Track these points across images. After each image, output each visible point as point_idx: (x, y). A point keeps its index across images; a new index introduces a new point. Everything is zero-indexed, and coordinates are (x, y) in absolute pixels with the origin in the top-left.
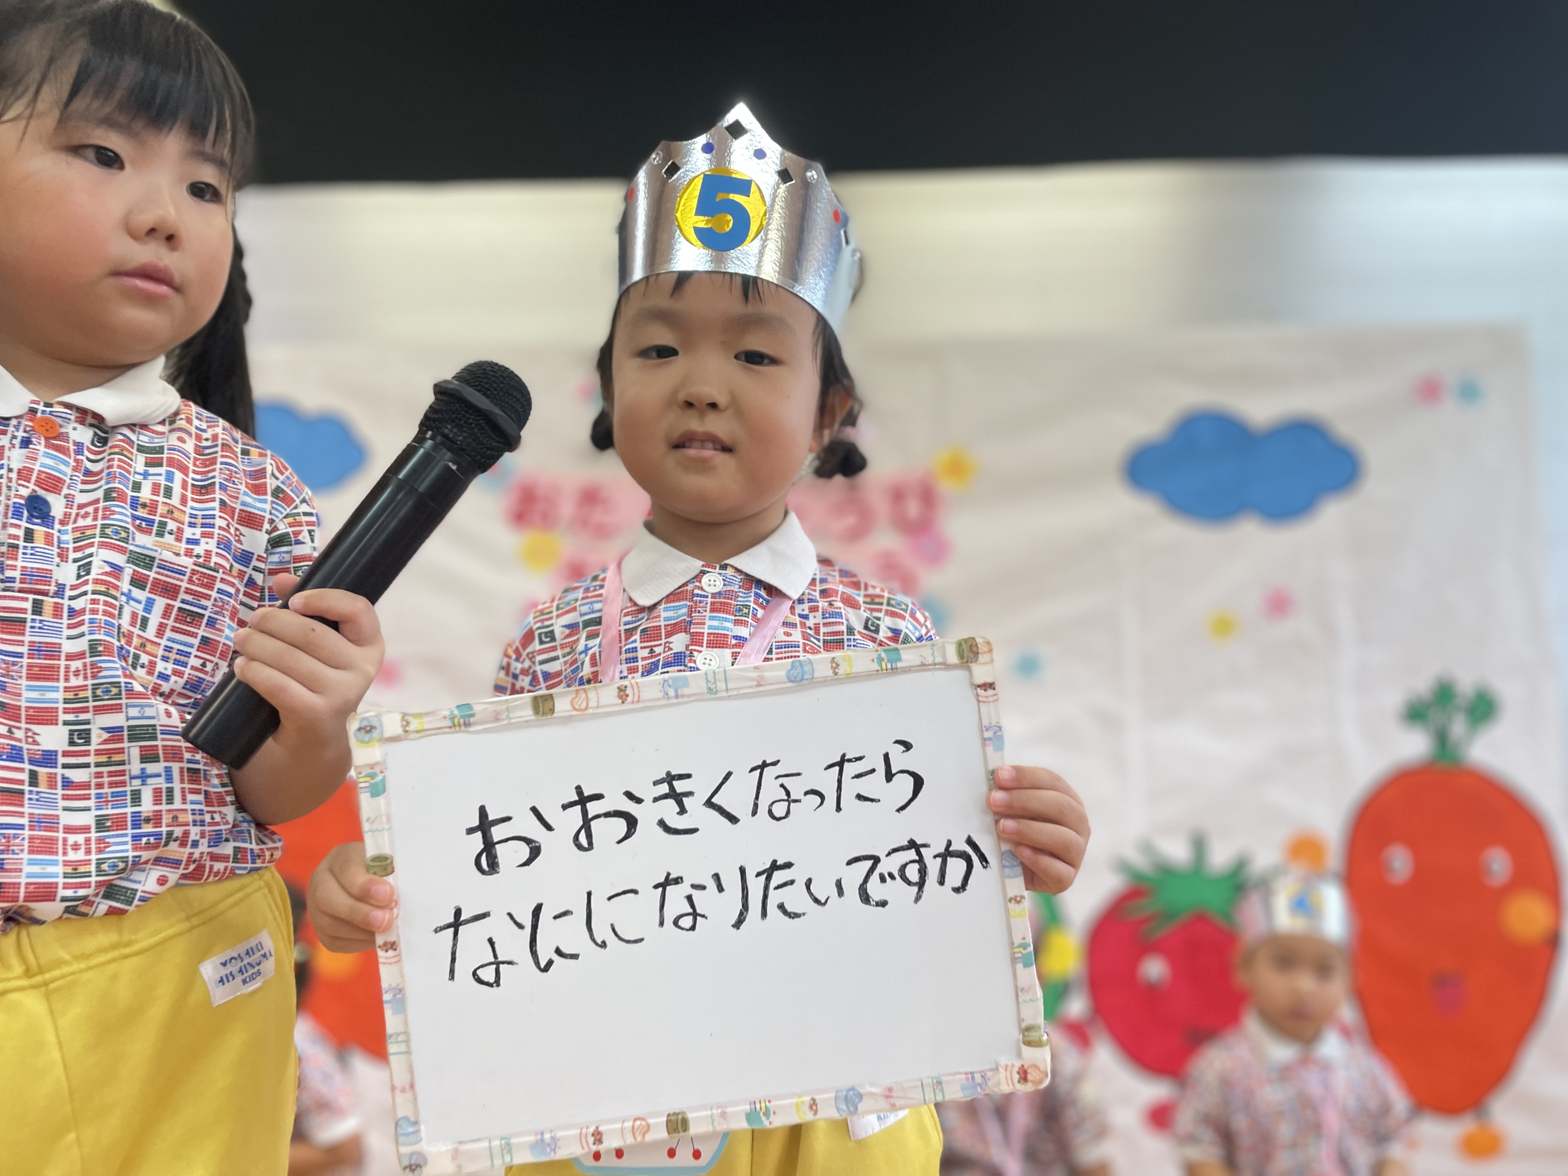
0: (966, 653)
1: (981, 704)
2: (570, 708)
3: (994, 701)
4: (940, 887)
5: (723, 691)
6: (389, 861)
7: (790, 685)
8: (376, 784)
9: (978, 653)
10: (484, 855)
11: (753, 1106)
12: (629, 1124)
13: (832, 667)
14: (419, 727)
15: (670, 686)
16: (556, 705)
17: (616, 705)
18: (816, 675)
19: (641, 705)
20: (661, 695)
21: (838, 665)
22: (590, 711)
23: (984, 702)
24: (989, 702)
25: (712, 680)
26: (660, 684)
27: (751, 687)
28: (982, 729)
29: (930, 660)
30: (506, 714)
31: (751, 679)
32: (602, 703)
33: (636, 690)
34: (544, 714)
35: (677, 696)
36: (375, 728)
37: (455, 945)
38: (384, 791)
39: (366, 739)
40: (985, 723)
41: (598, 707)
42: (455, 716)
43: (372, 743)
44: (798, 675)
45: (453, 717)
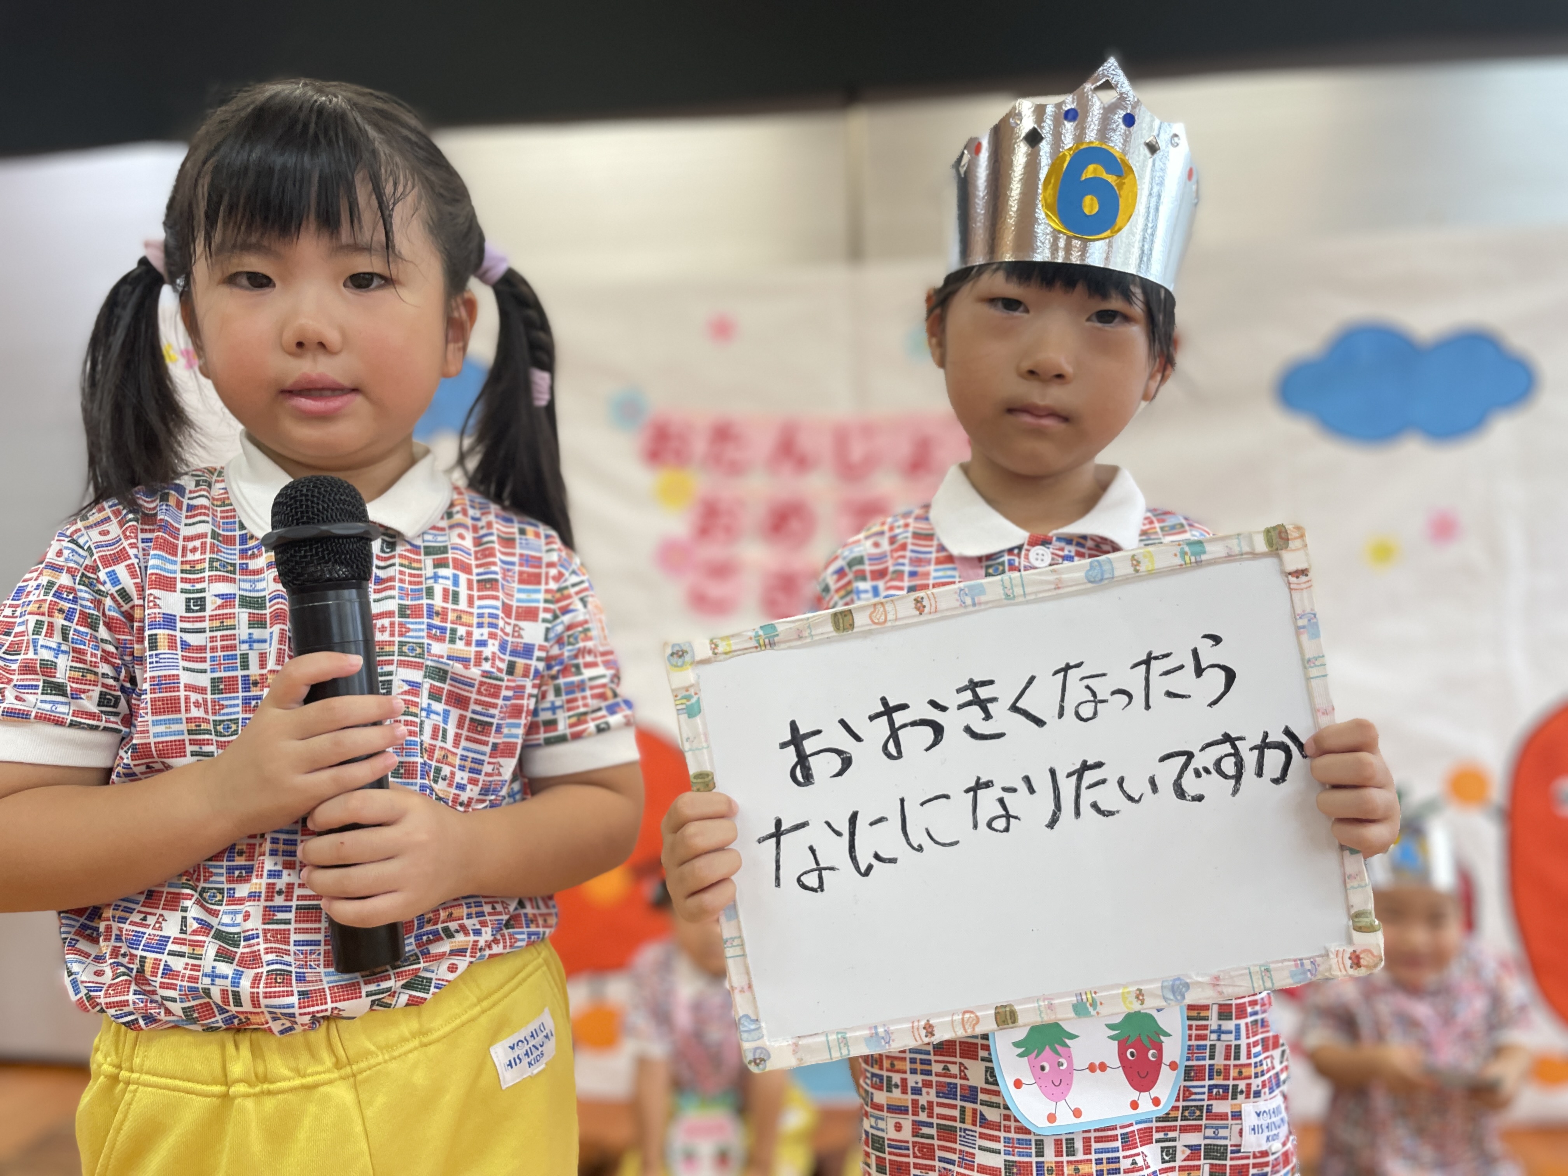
0: (1276, 541)
1: (1293, 592)
2: (870, 622)
3: (1307, 588)
4: (1258, 779)
6: (710, 778)
7: (1090, 585)
8: (692, 704)
9: (1288, 539)
10: (798, 768)
11: (1079, 998)
12: (958, 1018)
13: (1133, 565)
14: (728, 649)
15: (966, 595)
16: (855, 621)
17: (914, 616)
18: (1116, 573)
19: (939, 615)
20: (958, 604)
21: (1139, 562)
22: (889, 624)
23: (1296, 590)
24: (1302, 589)
25: (1009, 587)
26: (956, 593)
27: (1049, 590)
28: (1295, 617)
29: (1236, 550)
30: (809, 631)
31: (1049, 582)
32: (900, 615)
33: (933, 601)
34: (844, 630)
35: (974, 605)
36: (687, 652)
37: (778, 854)
38: (700, 712)
39: (680, 664)
40: (1299, 611)
41: (896, 619)
42: (760, 636)
43: (684, 667)
44: (1097, 575)
45: (758, 637)
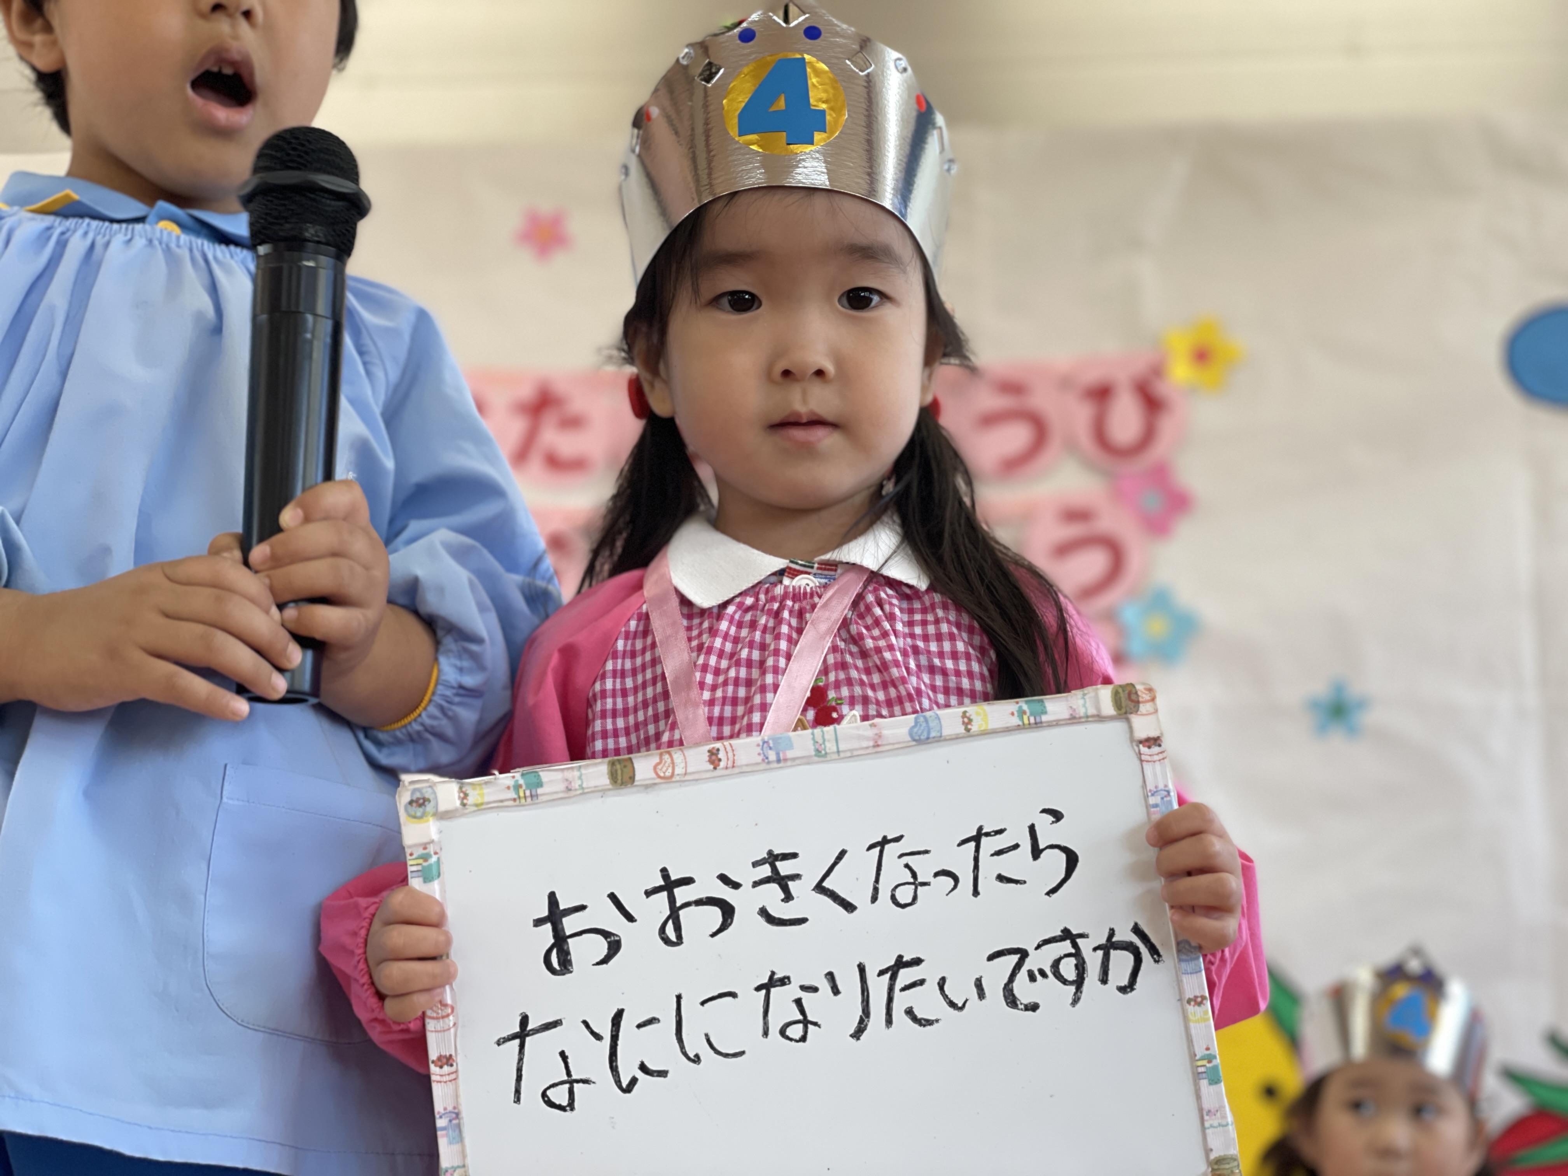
0: (1125, 702)
2: (654, 776)
3: (1160, 760)
4: (1102, 986)
5: (833, 753)
7: (914, 743)
8: (429, 867)
9: (1138, 702)
10: (554, 952)
13: (964, 723)
14: (480, 801)
15: (770, 748)
16: (636, 772)
18: (945, 732)
20: (759, 759)
21: (970, 721)
22: (677, 778)
23: (1147, 761)
24: (1154, 761)
25: (821, 741)
26: (758, 745)
27: (867, 748)
28: (1147, 794)
29: (1081, 712)
30: (579, 782)
31: (867, 738)
32: (691, 769)
33: (730, 754)
34: (622, 784)
35: (779, 761)
36: (429, 801)
37: (521, 1060)
38: (439, 874)
39: (419, 814)
40: (1150, 786)
41: (685, 774)
42: (520, 786)
43: (425, 818)
44: (922, 732)
45: (517, 787)
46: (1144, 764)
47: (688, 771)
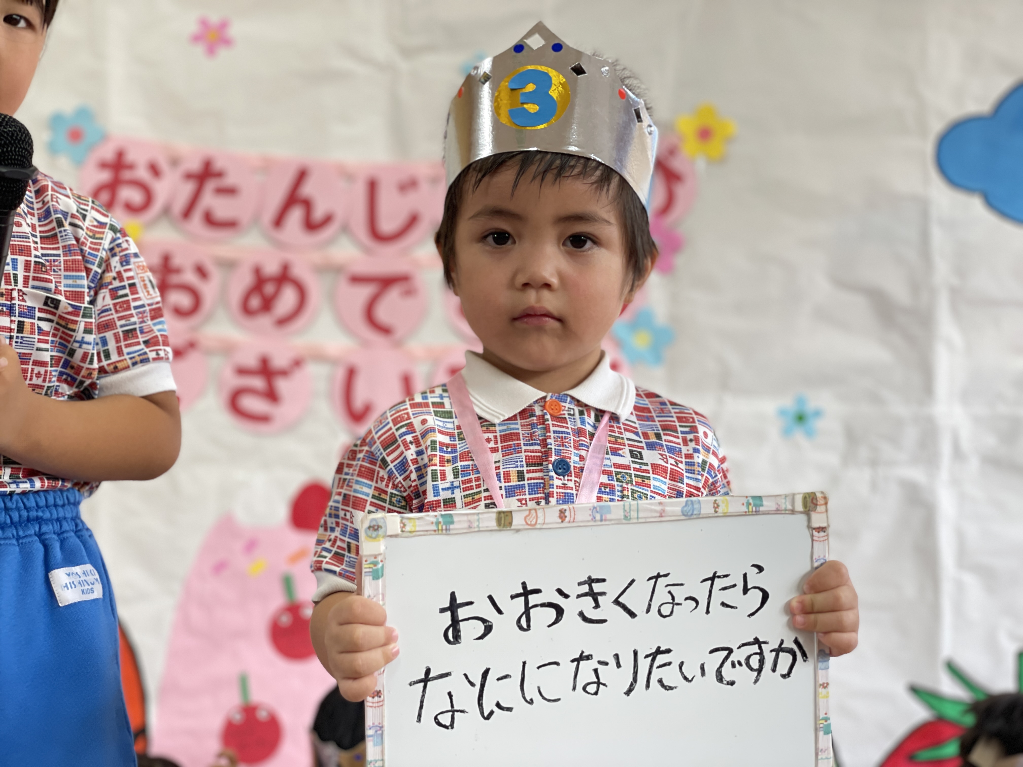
0: (809, 504)
2: (524, 523)
3: (825, 541)
4: (773, 673)
5: (635, 518)
7: (683, 517)
8: (377, 570)
9: (816, 505)
10: (451, 629)
13: (714, 507)
14: (413, 529)
15: (597, 512)
16: (513, 520)
17: (558, 523)
18: (703, 511)
20: (590, 518)
21: (718, 506)
22: (538, 526)
23: (817, 541)
24: (820, 541)
25: (628, 511)
26: (590, 509)
27: (655, 517)
28: (812, 560)
29: (783, 507)
30: (477, 523)
31: (656, 511)
33: (573, 514)
34: (504, 526)
35: (601, 520)
36: (381, 527)
37: (423, 696)
38: (382, 575)
39: (374, 536)
40: (815, 556)
41: (544, 523)
42: (440, 523)
43: (377, 539)
44: (689, 511)
45: (438, 523)
46: (814, 542)
47: (546, 521)
